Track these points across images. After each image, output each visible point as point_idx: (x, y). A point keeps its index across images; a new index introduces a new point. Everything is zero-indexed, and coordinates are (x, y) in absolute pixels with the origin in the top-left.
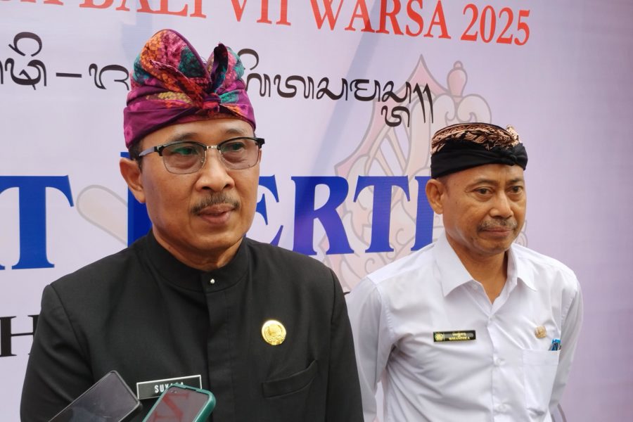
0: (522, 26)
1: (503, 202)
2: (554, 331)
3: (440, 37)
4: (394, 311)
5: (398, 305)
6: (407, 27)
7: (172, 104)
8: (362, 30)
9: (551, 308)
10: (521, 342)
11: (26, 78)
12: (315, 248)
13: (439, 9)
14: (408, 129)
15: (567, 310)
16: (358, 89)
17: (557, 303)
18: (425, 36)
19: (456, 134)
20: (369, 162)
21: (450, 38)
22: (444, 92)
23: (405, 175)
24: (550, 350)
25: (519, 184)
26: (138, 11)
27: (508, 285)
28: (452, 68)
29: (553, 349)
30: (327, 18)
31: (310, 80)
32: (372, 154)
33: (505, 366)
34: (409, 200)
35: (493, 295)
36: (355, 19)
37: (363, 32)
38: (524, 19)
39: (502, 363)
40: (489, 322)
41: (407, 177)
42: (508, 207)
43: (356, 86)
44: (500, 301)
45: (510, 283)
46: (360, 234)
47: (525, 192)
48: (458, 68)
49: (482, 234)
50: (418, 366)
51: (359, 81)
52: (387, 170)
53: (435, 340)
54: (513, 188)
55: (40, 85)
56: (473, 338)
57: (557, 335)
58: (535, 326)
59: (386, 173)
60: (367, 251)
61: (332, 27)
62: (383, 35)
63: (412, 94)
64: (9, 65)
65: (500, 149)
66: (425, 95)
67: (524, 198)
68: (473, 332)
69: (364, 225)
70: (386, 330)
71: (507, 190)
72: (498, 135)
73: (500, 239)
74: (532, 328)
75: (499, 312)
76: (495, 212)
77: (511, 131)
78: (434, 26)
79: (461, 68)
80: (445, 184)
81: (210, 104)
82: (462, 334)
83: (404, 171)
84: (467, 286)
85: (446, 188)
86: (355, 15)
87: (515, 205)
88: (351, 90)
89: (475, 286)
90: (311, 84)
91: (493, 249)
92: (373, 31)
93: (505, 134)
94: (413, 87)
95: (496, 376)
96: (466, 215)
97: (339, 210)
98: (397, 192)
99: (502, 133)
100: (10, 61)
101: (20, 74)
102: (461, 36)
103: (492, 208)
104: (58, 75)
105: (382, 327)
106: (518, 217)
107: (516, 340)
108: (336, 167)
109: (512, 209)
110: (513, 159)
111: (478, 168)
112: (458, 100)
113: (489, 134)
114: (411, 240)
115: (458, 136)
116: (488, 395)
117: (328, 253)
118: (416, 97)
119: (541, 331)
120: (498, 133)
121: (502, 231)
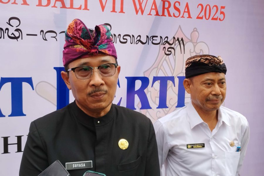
0: (222, 13)
1: (217, 89)
2: (238, 143)
3: (187, 18)
4: (170, 135)
5: (172, 133)
6: (174, 13)
7: (79, 50)
8: (155, 15)
9: (236, 134)
10: (224, 148)
11: (14, 36)
12: (136, 107)
13: (187, 6)
14: (174, 56)
15: (243, 134)
16: (153, 40)
17: (239, 131)
18: (181, 17)
19: (197, 59)
20: (158, 70)
21: (192, 18)
22: (189, 41)
23: (173, 76)
24: (236, 151)
25: (223, 81)
26: (61, 8)
27: (218, 124)
28: (193, 31)
29: (237, 151)
30: (140, 10)
31: (133, 36)
32: (159, 67)
33: (217, 158)
34: (175, 86)
35: (212, 128)
36: (152, 10)
37: (155, 16)
38: (223, 10)
39: (216, 157)
40: (210, 140)
41: (174, 77)
42: (219, 91)
43: (152, 39)
44: (215, 131)
45: (219, 123)
46: (154, 101)
47: (226, 84)
48: (195, 31)
49: (208, 102)
50: (180, 159)
51: (153, 37)
52: (166, 74)
53: (187, 148)
54: (221, 83)
55: (20, 39)
56: (204, 146)
57: (239, 145)
58: (230, 141)
59: (165, 75)
60: (157, 108)
61: (142, 14)
62: (163, 17)
63: (176, 42)
64: (7, 31)
65: (215, 66)
66: (181, 42)
67: (225, 86)
68: (204, 144)
69: (156, 97)
70: (167, 143)
71: (218, 84)
72: (215, 60)
73: (216, 104)
74: (229, 142)
75: (214, 136)
76: (213, 93)
77: (220, 58)
78: (185, 13)
79: (197, 31)
80: (191, 81)
81: (94, 50)
82: (199, 145)
83: (173, 74)
84: (201, 124)
85: (192, 82)
86: (152, 9)
87: (222, 89)
88: (150, 40)
89: (204, 124)
90: (133, 38)
91: (213, 109)
92: (159, 15)
93: (218, 59)
94: (176, 39)
95: (213, 163)
96: (201, 94)
97: (145, 91)
98: (170, 83)
99: (216, 59)
100: (7, 29)
101: (11, 35)
102: (196, 17)
103: (212, 91)
104: (27, 35)
105: (165, 142)
106: (223, 95)
107: (222, 147)
108: (144, 72)
109: (221, 91)
110: (221, 70)
111: (206, 74)
112: (195, 44)
113: (211, 60)
114: (175, 103)
115: (197, 60)
116: (210, 171)
117: (141, 109)
118: (177, 43)
119: (232, 143)
120: (215, 59)
121: (217, 101)
